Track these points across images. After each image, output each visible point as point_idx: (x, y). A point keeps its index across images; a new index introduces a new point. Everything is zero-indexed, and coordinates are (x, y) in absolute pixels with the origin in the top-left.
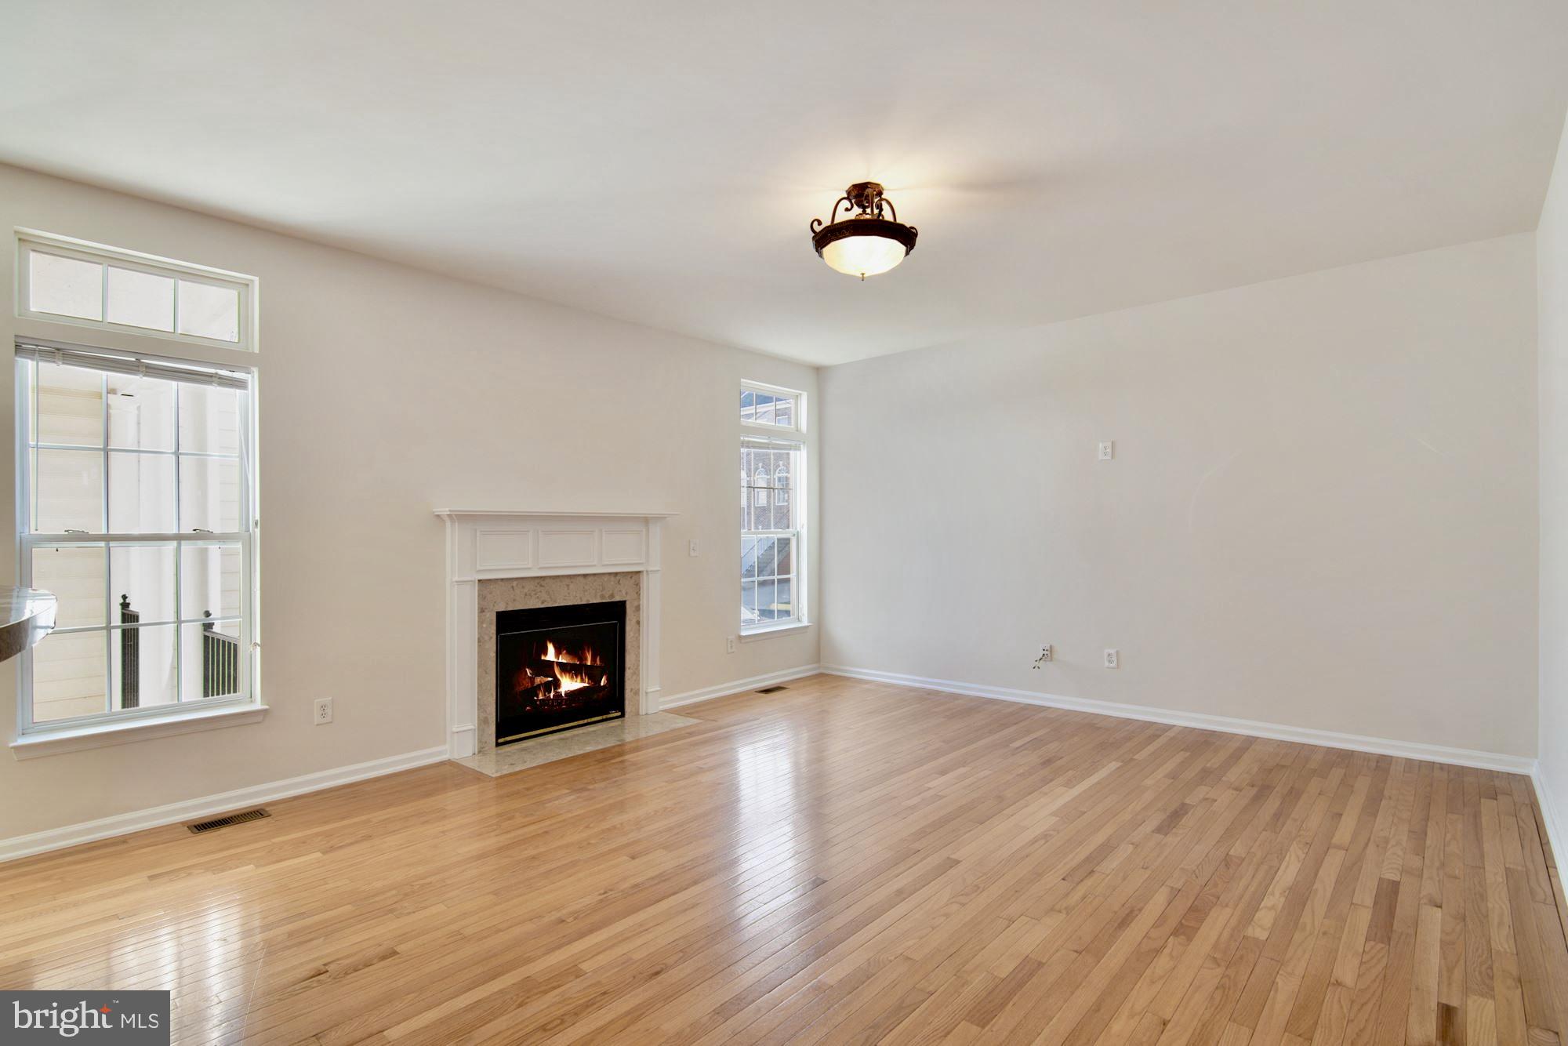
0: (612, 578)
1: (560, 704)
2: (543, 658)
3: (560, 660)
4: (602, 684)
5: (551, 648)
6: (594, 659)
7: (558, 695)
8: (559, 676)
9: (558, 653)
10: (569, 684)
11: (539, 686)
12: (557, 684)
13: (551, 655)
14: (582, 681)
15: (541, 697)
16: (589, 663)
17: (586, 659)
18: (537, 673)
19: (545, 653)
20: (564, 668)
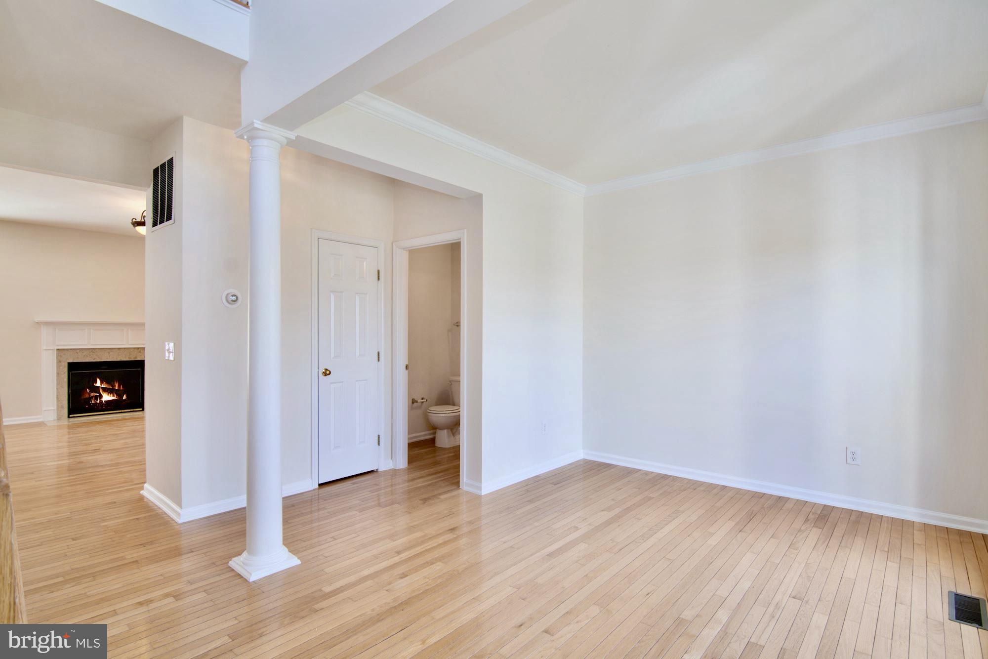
0: (136, 350)
1: (102, 406)
2: (95, 385)
3: (103, 386)
4: (124, 398)
5: (98, 381)
6: (119, 386)
7: (101, 402)
8: (102, 393)
9: (102, 383)
10: (106, 397)
11: (92, 397)
12: (101, 396)
13: (98, 383)
14: (113, 396)
15: (93, 402)
16: (117, 388)
17: (115, 386)
18: (92, 391)
19: (96, 383)
20: (105, 390)
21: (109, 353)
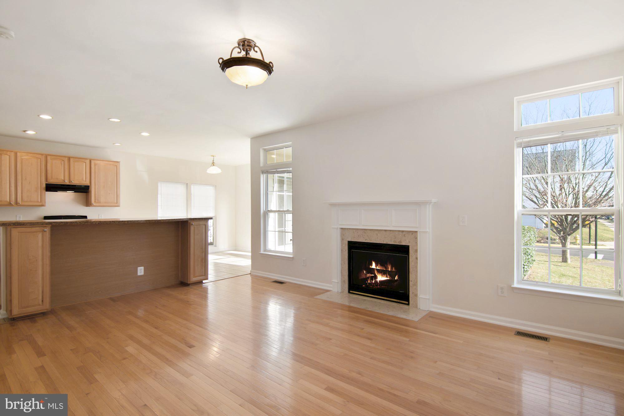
0: (401, 233)
1: (377, 286)
2: (370, 267)
3: (377, 268)
4: (396, 279)
5: (374, 263)
6: (392, 268)
7: (376, 282)
8: (377, 274)
9: (376, 265)
10: (381, 278)
11: (368, 278)
12: (376, 277)
13: (374, 266)
14: (387, 277)
15: (369, 282)
16: (390, 270)
17: (388, 268)
18: (368, 272)
19: (372, 265)
20: (379, 271)
21: (377, 235)
